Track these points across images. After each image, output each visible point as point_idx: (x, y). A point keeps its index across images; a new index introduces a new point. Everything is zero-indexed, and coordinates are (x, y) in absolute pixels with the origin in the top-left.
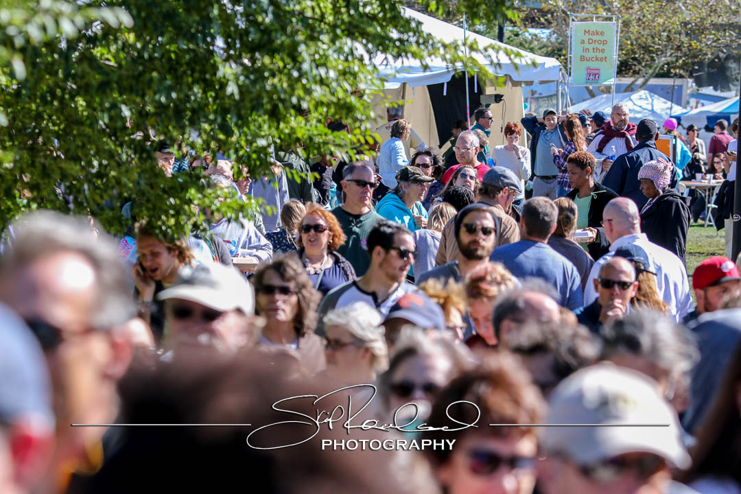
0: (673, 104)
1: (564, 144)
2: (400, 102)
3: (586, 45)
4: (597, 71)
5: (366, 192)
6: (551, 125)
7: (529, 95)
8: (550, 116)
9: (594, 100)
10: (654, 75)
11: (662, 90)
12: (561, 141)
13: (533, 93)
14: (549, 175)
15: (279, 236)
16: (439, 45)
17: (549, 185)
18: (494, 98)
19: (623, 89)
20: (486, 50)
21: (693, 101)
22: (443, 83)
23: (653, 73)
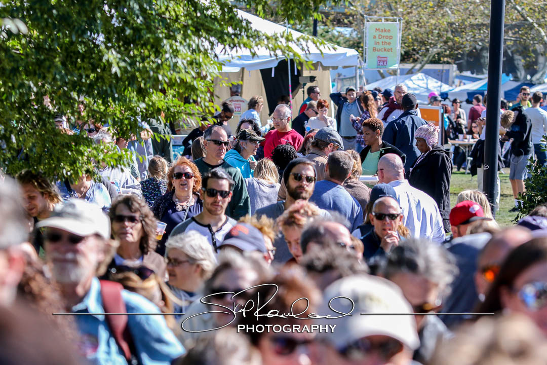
0: (443, 84)
1: (361, 113)
2: (240, 83)
3: (377, 40)
4: (385, 59)
5: (222, 149)
6: (352, 99)
7: (337, 77)
8: (350, 93)
9: (383, 80)
10: (429, 62)
11: (434, 73)
12: (358, 111)
13: (339, 75)
14: (351, 135)
15: (147, 183)
16: (264, 37)
17: (350, 144)
18: (309, 79)
19: (406, 72)
20: (298, 40)
21: (457, 81)
22: (271, 69)
23: (427, 61)
